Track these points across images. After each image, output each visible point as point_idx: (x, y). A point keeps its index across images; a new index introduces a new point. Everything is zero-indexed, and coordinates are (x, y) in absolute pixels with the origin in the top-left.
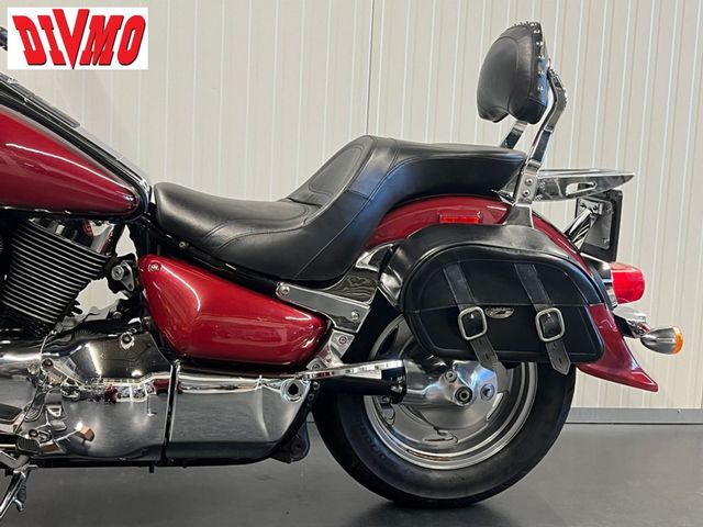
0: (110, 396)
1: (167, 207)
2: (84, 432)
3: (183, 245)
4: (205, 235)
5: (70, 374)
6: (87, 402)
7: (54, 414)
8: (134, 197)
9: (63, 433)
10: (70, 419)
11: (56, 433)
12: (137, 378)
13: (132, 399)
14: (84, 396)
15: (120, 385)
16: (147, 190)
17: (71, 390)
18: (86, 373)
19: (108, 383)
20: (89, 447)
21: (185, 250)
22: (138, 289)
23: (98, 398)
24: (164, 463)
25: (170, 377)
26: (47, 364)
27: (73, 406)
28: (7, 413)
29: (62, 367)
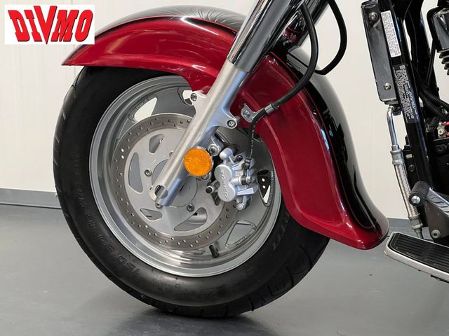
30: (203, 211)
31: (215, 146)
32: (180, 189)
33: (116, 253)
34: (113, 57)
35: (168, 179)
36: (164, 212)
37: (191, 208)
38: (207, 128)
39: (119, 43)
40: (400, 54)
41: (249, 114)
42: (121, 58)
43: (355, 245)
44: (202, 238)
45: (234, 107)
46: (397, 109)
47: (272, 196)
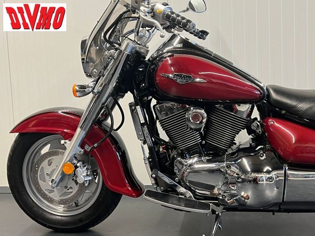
0: (255, 181)
1: (274, 95)
2: (245, 196)
3: (284, 112)
4: (294, 107)
5: (237, 171)
6: (246, 183)
7: (233, 188)
8: (260, 91)
9: (236, 196)
10: (239, 190)
11: (232, 196)
12: (268, 172)
13: (265, 182)
14: (244, 181)
15: (259, 175)
16: (265, 88)
17: (238, 178)
18: (244, 171)
19: (254, 175)
20: (247, 203)
21: (285, 114)
22: (263, 133)
23: (250, 181)
24: (279, 211)
25: (283, 172)
26: (228, 167)
27: (239, 185)
28: (211, 188)
29: (233, 168)
30: (71, 188)
31: (75, 161)
32: (61, 180)
33: (35, 209)
34: (31, 129)
35: (56, 176)
36: (55, 189)
37: (66, 187)
38: (71, 154)
39: (33, 123)
40: (144, 122)
41: (88, 148)
42: (34, 129)
43: (132, 196)
44: (71, 199)
45: (82, 145)
47: (99, 180)
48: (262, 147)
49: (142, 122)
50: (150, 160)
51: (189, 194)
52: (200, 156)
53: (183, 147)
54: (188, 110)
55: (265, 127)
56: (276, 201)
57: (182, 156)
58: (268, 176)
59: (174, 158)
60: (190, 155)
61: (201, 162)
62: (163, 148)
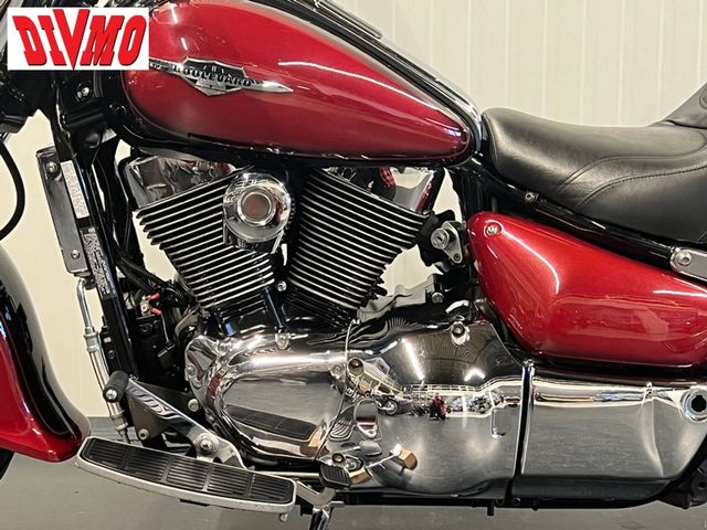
0: (437, 409)
1: (505, 144)
2: (403, 457)
3: (530, 196)
4: (562, 182)
5: (383, 378)
6: (406, 417)
7: (366, 432)
8: (461, 130)
9: (376, 457)
10: (385, 438)
11: (365, 457)
12: (476, 383)
13: (465, 414)
14: (402, 409)
15: (447, 393)
16: (477, 120)
17: (385, 400)
18: (404, 379)
19: (435, 392)
20: (410, 478)
21: (534, 204)
22: (468, 260)
23: (421, 412)
24: (508, 502)
25: (521, 383)
26: (355, 365)
27: (388, 422)
28: (302, 431)
29: (371, 369)
40: (87, 214)
43: (46, 457)
46: (90, 282)
48: (466, 303)
49: (79, 216)
50: (108, 340)
51: (229, 451)
52: (270, 331)
53: (215, 300)
54: (231, 181)
55: (473, 241)
56: (496, 474)
57: (213, 328)
58: (476, 395)
59: (186, 336)
60: (238, 326)
61: (272, 347)
62: (152, 303)
